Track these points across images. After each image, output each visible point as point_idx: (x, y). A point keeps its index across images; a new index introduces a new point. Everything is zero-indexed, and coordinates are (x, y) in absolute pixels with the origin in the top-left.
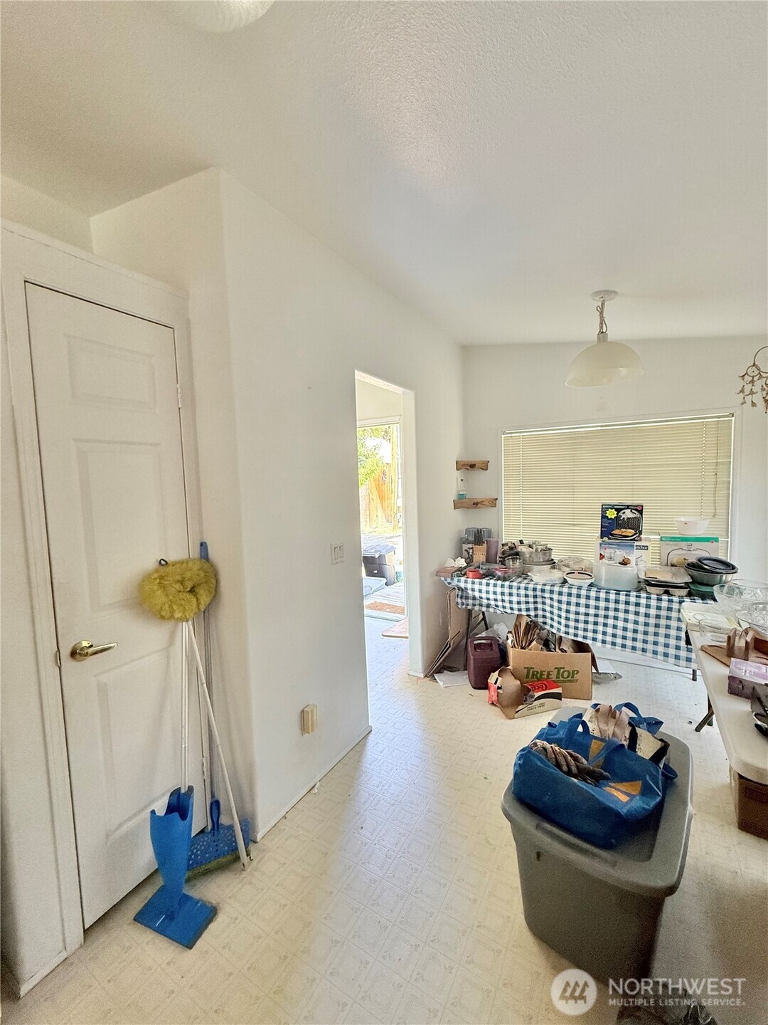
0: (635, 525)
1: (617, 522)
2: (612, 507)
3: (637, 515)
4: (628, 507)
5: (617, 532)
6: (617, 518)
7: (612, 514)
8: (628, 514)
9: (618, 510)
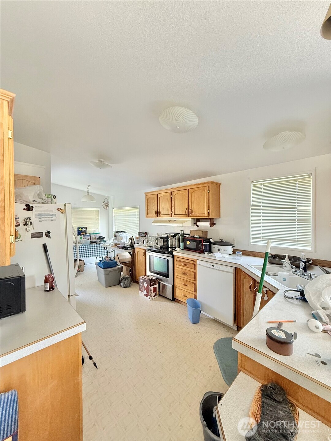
0: (85, 231)
1: (82, 231)
2: (81, 228)
3: (86, 229)
4: (84, 228)
5: (82, 234)
6: (82, 230)
7: (80, 229)
8: (84, 229)
9: (82, 229)
